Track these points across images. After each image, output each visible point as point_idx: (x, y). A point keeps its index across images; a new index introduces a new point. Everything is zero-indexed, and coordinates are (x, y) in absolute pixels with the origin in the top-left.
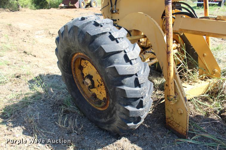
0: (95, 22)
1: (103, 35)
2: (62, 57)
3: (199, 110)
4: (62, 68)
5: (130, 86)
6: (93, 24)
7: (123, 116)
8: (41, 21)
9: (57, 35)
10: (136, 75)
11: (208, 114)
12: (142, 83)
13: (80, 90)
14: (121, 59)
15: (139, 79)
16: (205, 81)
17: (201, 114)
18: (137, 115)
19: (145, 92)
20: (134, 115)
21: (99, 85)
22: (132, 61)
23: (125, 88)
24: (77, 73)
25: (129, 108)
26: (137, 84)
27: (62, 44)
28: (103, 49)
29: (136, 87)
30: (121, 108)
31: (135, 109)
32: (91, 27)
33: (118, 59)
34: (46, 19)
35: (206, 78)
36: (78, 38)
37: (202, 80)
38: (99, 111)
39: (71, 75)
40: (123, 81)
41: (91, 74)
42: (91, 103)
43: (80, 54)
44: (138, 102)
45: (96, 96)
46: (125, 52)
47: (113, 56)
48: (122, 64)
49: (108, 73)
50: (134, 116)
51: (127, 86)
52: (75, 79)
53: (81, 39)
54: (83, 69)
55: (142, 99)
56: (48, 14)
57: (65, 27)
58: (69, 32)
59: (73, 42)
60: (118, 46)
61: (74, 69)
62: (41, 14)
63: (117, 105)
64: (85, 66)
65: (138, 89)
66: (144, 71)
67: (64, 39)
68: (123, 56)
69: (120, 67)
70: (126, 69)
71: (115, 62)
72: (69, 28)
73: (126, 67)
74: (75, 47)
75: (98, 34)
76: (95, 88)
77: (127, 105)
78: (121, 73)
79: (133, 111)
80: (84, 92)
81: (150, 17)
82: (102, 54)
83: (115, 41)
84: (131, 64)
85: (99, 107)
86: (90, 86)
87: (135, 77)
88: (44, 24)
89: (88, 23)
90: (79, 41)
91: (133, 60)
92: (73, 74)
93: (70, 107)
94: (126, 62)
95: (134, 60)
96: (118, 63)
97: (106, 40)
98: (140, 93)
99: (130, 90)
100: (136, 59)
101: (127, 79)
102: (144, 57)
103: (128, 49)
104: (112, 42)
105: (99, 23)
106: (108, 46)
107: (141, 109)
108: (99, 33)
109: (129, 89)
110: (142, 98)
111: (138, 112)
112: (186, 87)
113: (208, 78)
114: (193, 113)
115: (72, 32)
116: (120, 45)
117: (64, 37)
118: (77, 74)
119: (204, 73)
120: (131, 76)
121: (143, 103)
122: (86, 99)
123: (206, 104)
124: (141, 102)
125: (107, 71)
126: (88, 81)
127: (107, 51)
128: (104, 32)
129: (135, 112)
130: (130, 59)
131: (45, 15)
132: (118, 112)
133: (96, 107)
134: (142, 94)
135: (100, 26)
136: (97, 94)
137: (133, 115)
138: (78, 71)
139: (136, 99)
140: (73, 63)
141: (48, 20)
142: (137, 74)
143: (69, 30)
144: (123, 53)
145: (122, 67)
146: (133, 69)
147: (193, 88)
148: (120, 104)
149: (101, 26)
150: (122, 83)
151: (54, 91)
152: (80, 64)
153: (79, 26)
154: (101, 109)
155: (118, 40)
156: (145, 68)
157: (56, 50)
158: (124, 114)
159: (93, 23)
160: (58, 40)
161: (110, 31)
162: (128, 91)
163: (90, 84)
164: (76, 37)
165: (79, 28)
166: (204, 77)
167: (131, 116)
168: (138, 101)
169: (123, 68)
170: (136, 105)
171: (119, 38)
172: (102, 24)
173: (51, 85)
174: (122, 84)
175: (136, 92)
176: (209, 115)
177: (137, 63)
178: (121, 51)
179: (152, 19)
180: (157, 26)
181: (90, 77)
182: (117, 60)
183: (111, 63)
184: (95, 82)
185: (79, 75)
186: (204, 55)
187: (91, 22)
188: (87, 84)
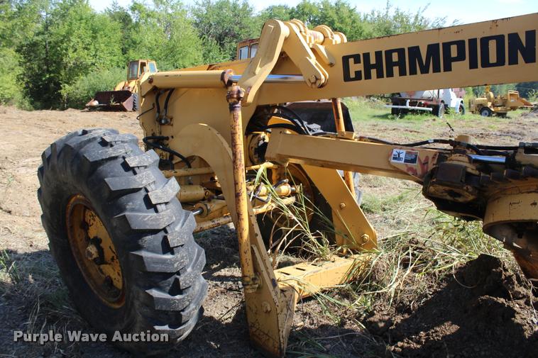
0: (102, 138)
1: (112, 162)
2: (48, 203)
3: (328, 314)
4: (48, 226)
5: (153, 251)
6: (99, 143)
7: (145, 310)
8: (39, 136)
9: (39, 162)
10: (165, 230)
11: (343, 323)
12: (176, 245)
13: (81, 270)
14: (139, 202)
15: (169, 238)
16: (346, 258)
17: (331, 323)
18: (169, 307)
19: (183, 262)
20: (164, 306)
21: (113, 257)
22: (158, 207)
23: (144, 254)
24: (77, 235)
25: (155, 293)
26: (167, 248)
27: (48, 179)
28: (108, 185)
29: (164, 253)
30: (142, 295)
31: (166, 296)
32: (93, 148)
33: (133, 203)
34: (52, 133)
35: (348, 252)
36: (72, 166)
37: (341, 256)
38: (115, 309)
39: (66, 241)
40: (140, 242)
41: (99, 237)
42: (100, 297)
43: (78, 196)
44: (172, 283)
45: (112, 281)
46: (147, 191)
47: (124, 197)
48: (139, 211)
49: (116, 227)
50: (164, 309)
51: (148, 250)
52: (73, 248)
53: (75, 168)
54: (88, 229)
55: (178, 277)
56: (59, 122)
57: (53, 146)
58: (58, 156)
59: (64, 174)
60: (135, 180)
61: (72, 227)
62: (41, 120)
63: (134, 288)
64: (92, 221)
65: (168, 256)
66: (183, 224)
67: (50, 169)
68: (142, 197)
69: (135, 215)
70: (146, 219)
71: (127, 207)
72: (58, 149)
73: (145, 217)
74: (67, 183)
75: (103, 160)
76: (106, 263)
77: (150, 287)
78: (135, 226)
79: (161, 298)
80: (89, 275)
81: (216, 132)
82: (106, 194)
83: (131, 172)
84: (156, 211)
85: (114, 303)
86: (95, 259)
87: (162, 234)
88: (43, 144)
89: (90, 141)
90: (72, 171)
91: (160, 204)
92: (70, 237)
93: (62, 309)
94: (148, 208)
95: (163, 206)
96: (133, 210)
97: (116, 170)
98: (173, 265)
99: (152, 258)
100: (166, 203)
101: (148, 238)
102: (209, 208)
103: (153, 186)
104: (127, 173)
105: (108, 140)
106: (117, 179)
107: (178, 297)
108: (104, 158)
109: (151, 256)
110: (178, 273)
111: (172, 302)
112: (304, 270)
113: (351, 252)
114: (315, 322)
115: (62, 155)
116: (139, 178)
117: (50, 165)
118: (78, 239)
119: (345, 242)
120: (155, 232)
121: (181, 284)
122: (92, 288)
123: (346, 302)
124: (177, 281)
125: (115, 224)
126: (92, 249)
127: (113, 189)
128: (113, 155)
129: (165, 300)
130: (154, 202)
131: (50, 124)
132: (137, 303)
133: (110, 302)
134: (176, 265)
135: (109, 146)
136: (113, 277)
137: (162, 307)
138: (78, 232)
139: (167, 275)
140: (68, 216)
141: (57, 135)
142: (167, 229)
143: (58, 152)
144: (143, 193)
145: (137, 216)
146: (157, 219)
147: (317, 271)
148: (138, 285)
149: (112, 146)
150: (139, 245)
151: (35, 280)
152: (84, 220)
153: (72, 145)
154: (117, 306)
155: (136, 169)
156: (185, 221)
157: (39, 191)
158: (147, 306)
159: (99, 140)
160: (41, 171)
161: (125, 155)
162: (149, 260)
163: (95, 255)
164: (68, 164)
165: (72, 149)
166: (345, 251)
167: (158, 308)
168: (171, 280)
169: (140, 218)
170: (168, 288)
171: (138, 167)
172: (113, 143)
173: (33, 269)
174: (140, 248)
175: (164, 262)
176: (345, 323)
177: (167, 209)
178: (139, 189)
179: (219, 136)
180: (225, 149)
181: (97, 242)
182: (131, 204)
183: (123, 209)
184: (105, 250)
185: (81, 240)
186: (341, 208)
187: (94, 139)
188: (91, 255)
